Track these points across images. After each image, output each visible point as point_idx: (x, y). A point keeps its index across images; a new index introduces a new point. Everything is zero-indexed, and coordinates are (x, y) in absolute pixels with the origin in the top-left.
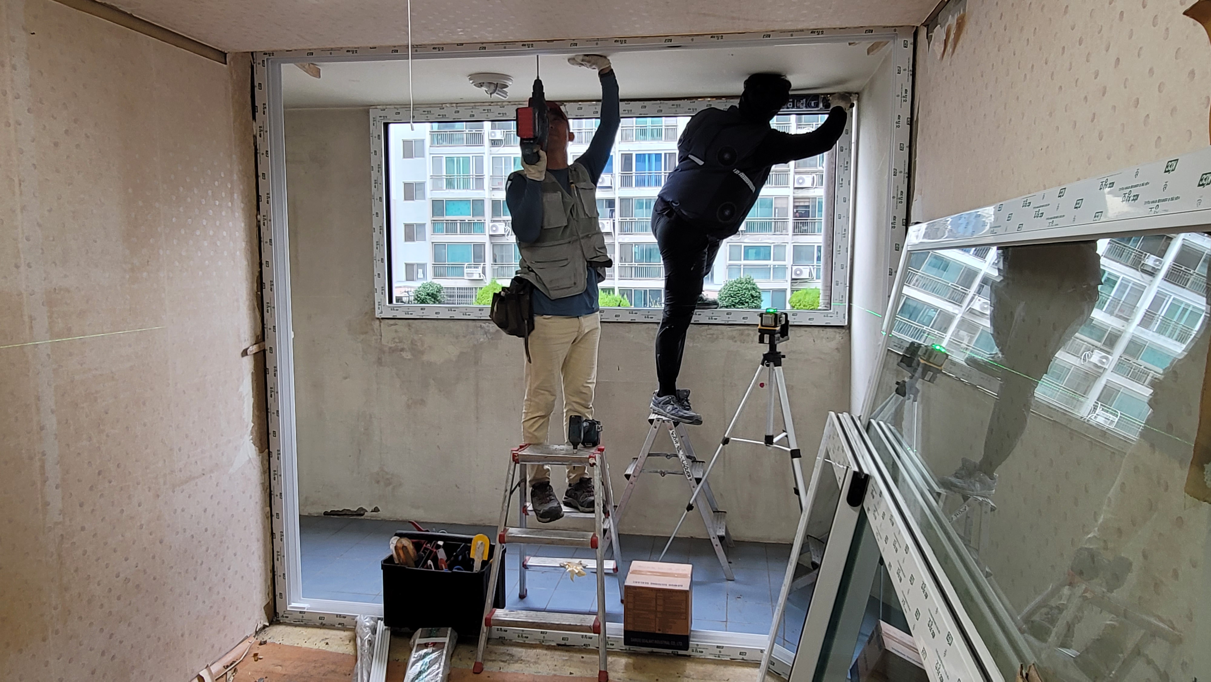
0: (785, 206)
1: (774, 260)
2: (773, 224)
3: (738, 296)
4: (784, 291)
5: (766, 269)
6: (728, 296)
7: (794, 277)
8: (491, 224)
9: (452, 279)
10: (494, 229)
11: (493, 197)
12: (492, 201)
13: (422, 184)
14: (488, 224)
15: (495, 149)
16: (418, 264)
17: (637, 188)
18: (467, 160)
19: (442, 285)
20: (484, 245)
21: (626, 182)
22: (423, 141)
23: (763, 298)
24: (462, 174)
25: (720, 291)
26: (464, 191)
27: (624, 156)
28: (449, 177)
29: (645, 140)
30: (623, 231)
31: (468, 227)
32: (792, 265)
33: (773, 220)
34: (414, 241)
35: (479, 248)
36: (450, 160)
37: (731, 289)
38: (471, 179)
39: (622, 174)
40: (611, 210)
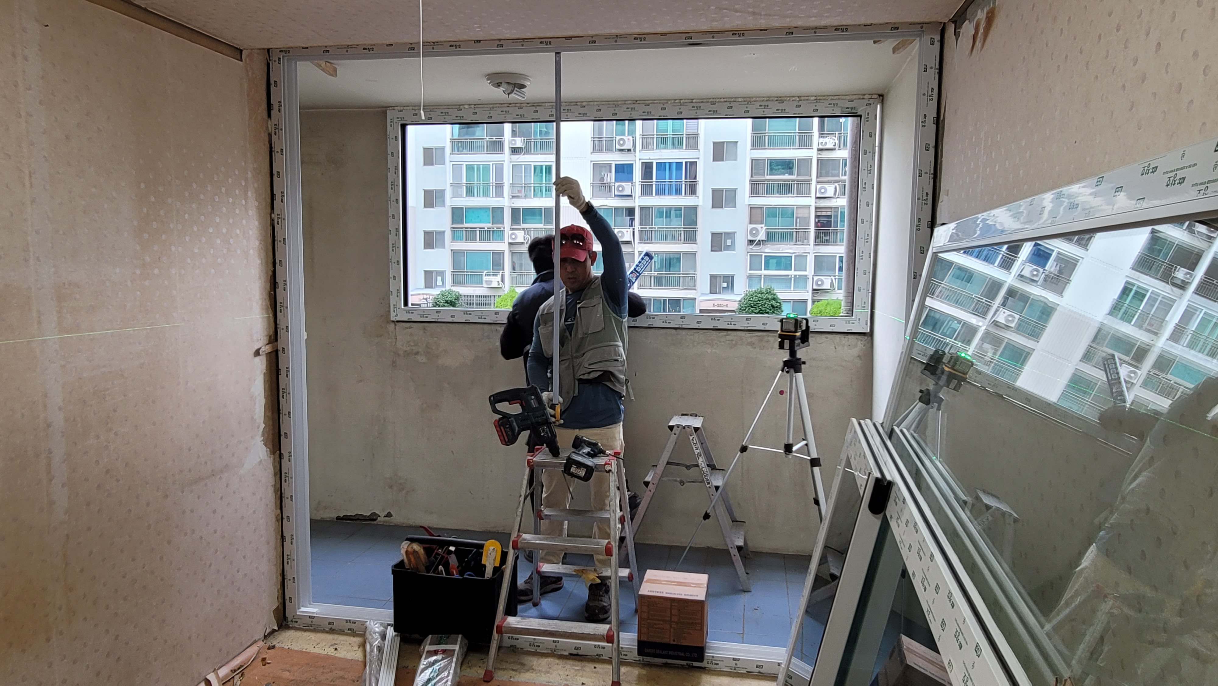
0: (806, 215)
1: (795, 270)
2: (794, 233)
3: (759, 307)
4: (805, 301)
5: (787, 279)
6: (748, 307)
7: (815, 287)
8: (510, 232)
9: (470, 286)
10: (513, 237)
11: (512, 205)
12: (512, 209)
13: (443, 192)
14: (507, 231)
15: (515, 157)
16: (437, 272)
17: (657, 197)
18: (486, 168)
19: (461, 292)
20: (503, 253)
21: (646, 190)
22: (443, 148)
23: (783, 308)
24: (482, 182)
25: (740, 301)
26: (484, 199)
27: (644, 164)
28: (469, 185)
29: (666, 148)
30: (642, 240)
31: (487, 235)
32: (813, 276)
33: (795, 230)
34: (433, 248)
35: (498, 256)
36: (470, 168)
37: (751, 299)
38: (491, 187)
39: (642, 182)
40: (630, 219)
